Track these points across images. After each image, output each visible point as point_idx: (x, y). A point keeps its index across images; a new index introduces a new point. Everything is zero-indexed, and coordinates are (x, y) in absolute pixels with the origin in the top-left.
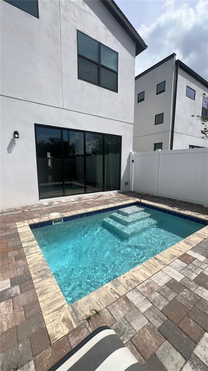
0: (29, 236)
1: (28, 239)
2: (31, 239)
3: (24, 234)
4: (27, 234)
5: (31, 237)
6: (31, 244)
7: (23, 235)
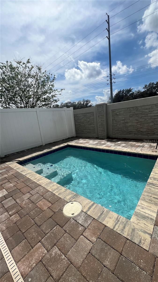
0: (149, 191)
1: (154, 188)
2: (150, 187)
3: (152, 199)
4: (150, 195)
5: (149, 188)
6: (155, 181)
7: (155, 196)
